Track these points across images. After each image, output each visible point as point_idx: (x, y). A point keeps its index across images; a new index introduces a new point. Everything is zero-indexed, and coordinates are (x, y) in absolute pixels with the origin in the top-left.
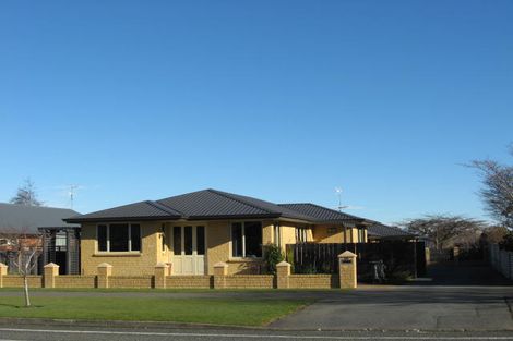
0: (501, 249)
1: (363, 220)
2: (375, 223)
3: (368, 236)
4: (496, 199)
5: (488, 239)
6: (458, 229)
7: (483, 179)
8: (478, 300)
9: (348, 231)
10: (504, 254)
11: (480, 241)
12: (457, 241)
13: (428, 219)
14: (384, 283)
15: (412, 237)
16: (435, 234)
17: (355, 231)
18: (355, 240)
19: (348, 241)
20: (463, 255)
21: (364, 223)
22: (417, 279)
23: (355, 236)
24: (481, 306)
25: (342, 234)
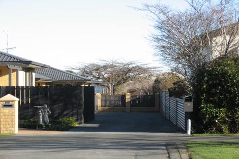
0: (170, 96)
1: (30, 62)
2: (44, 67)
3: (37, 79)
4: (165, 44)
5: (161, 86)
6: (131, 75)
7: (154, 23)
8: (140, 146)
9: (14, 75)
10: (173, 100)
11: (154, 87)
12: (131, 87)
13: (102, 64)
14: (47, 128)
15: (84, 81)
16: (108, 80)
17: (22, 74)
18: (22, 83)
19: (14, 84)
20: (134, 101)
21: (30, 66)
22: (83, 125)
23: (21, 79)
24: (141, 152)
25: (7, 76)
